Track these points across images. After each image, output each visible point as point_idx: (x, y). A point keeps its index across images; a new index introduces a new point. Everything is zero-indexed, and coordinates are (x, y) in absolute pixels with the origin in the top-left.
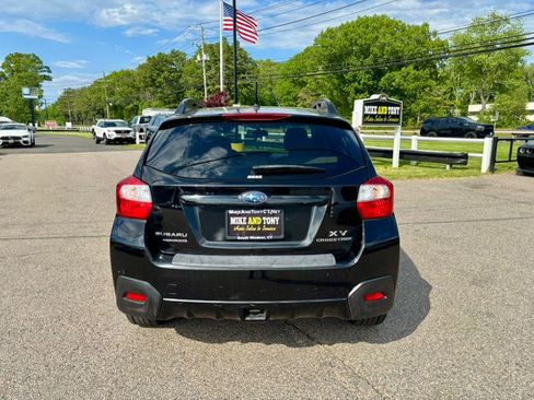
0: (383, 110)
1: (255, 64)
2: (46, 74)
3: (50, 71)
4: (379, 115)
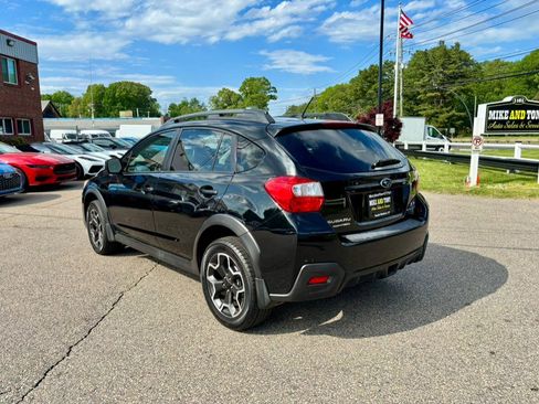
0: (519, 115)
1: (479, 67)
2: (273, 94)
3: (276, 91)
4: (512, 121)
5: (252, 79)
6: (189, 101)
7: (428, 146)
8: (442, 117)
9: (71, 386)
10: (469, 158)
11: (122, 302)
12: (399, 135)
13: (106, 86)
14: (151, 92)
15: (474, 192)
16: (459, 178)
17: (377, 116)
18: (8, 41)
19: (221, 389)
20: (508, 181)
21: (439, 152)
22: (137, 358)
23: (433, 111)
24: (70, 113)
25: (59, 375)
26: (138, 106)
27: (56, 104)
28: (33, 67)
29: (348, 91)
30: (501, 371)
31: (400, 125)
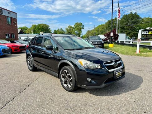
0: (151, 33)
1: (142, 19)
2: (83, 27)
4: (149, 34)
5: (78, 23)
6: (60, 29)
7: (126, 42)
8: (131, 34)
9: (12, 108)
10: (137, 45)
11: (31, 85)
12: (118, 38)
13: (37, 25)
14: (49, 27)
15: (138, 55)
16: (134, 51)
17: (111, 33)
18: (9, 13)
19: (54, 110)
20: (148, 52)
21: (130, 44)
22: (32, 101)
23: (128, 32)
24: (27, 32)
25: (9, 105)
26: (45, 30)
27: (23, 30)
28: (16, 20)
29: (104, 26)
30: (136, 107)
31: (118, 36)
